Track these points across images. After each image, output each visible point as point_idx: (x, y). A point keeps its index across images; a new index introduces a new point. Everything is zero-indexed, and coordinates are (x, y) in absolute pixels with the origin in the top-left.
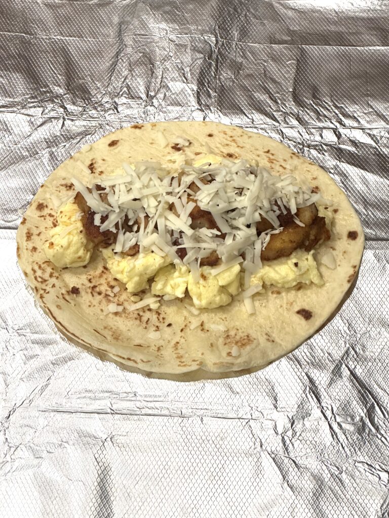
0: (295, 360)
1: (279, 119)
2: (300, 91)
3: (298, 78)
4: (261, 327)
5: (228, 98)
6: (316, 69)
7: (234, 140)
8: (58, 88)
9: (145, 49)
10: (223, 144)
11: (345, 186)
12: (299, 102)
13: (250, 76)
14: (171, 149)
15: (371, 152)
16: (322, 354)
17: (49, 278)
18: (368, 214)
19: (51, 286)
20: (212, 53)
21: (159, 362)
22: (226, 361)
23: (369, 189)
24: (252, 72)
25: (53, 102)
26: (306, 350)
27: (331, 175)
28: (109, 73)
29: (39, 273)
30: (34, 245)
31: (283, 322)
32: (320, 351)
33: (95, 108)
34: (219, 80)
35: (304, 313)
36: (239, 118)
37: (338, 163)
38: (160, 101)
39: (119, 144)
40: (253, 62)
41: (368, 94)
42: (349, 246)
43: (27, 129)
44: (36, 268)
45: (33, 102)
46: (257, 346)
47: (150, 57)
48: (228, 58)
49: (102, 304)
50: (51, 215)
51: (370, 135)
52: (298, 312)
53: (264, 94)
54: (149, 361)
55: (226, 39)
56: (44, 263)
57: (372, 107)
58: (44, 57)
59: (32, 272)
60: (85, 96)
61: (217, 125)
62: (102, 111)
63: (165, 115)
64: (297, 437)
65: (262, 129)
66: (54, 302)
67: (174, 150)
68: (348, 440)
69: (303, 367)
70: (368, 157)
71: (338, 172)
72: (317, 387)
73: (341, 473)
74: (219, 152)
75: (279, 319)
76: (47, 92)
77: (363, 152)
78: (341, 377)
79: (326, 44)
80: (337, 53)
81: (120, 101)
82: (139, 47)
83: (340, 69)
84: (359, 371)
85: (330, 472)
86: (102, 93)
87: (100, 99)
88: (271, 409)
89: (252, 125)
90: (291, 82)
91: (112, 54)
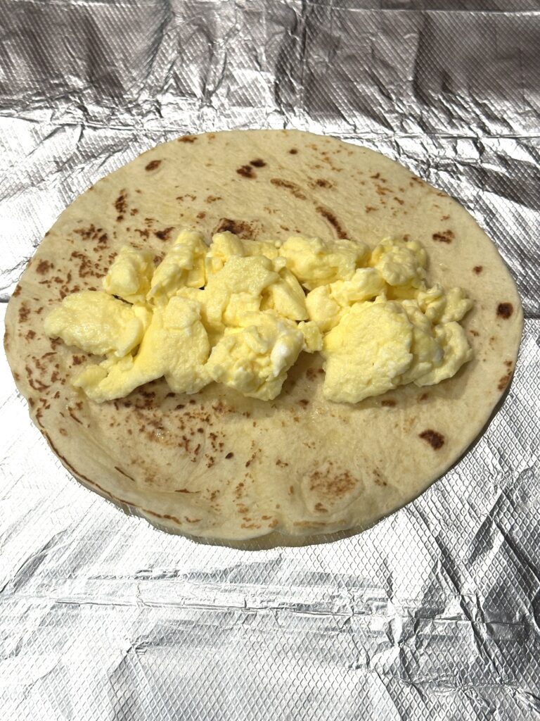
0: (418, 515)
1: (392, 125)
2: (423, 79)
4: (366, 460)
5: (320, 93)
6: (446, 45)
7: (327, 159)
8: (77, 79)
9: (201, 19)
10: (311, 165)
11: (491, 228)
12: (423, 99)
13: (351, 58)
14: (236, 174)
15: (529, 175)
16: (460, 506)
17: (51, 383)
18: (527, 273)
19: (54, 395)
20: (296, 24)
21: (214, 521)
22: (313, 520)
23: (527, 234)
24: (354, 52)
25: (68, 100)
26: (435, 499)
27: (470, 211)
28: (149, 56)
29: (36, 374)
30: (31, 328)
31: (399, 451)
32: (456, 500)
33: (129, 111)
34: (307, 66)
35: (431, 438)
36: (336, 123)
37: (481, 193)
38: (222, 99)
39: (161, 166)
40: (356, 37)
41: (522, 83)
42: (498, 329)
43: (28, 143)
44: (32, 365)
45: (38, 101)
46: (360, 493)
47: (209, 31)
48: (320, 31)
49: (130, 422)
50: (58, 280)
51: (527, 147)
52: (423, 436)
53: (372, 86)
54: (197, 521)
55: (317, 2)
56: (44, 357)
57: (529, 104)
58: (59, 34)
59: (27, 373)
60: (114, 92)
61: (303, 136)
62: (138, 115)
63: (229, 120)
64: (423, 648)
65: (368, 140)
66: (57, 422)
67: (240, 175)
68: (503, 654)
69: (432, 527)
70: (524, 183)
71: (481, 207)
72: (453, 562)
73: (492, 712)
74: (306, 178)
75: (393, 446)
76: (61, 85)
77: (516, 174)
78: (490, 546)
79: (460, 9)
80: (477, 21)
81: (164, 99)
82: (194, 16)
83: (480, 46)
84: (517, 535)
85: (475, 709)
86: (139, 86)
87: (136, 96)
88: (383, 600)
89: (353, 135)
90: (410, 66)
91: (154, 27)
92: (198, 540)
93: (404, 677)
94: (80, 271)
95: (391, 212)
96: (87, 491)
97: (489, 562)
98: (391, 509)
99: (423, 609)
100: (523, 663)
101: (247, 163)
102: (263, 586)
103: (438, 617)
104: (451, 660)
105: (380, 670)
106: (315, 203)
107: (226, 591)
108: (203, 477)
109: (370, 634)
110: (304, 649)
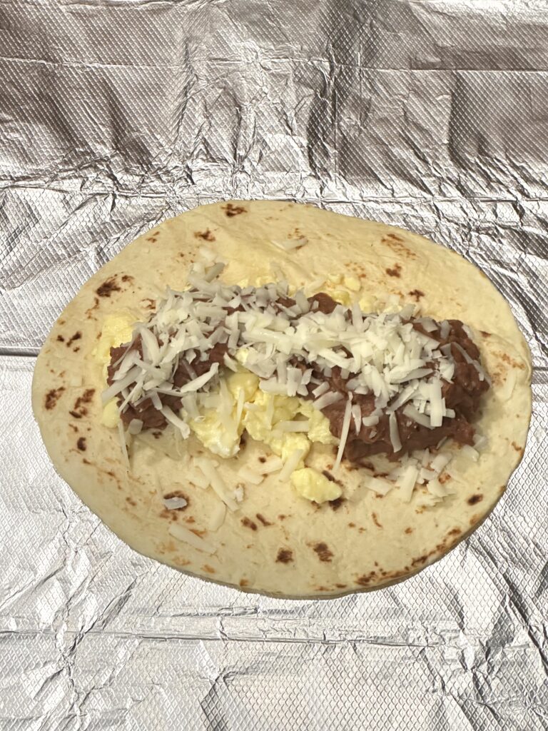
0: (486, 554)
1: (431, 189)
2: (459, 143)
3: (455, 123)
5: (354, 156)
6: (480, 106)
8: (103, 146)
9: (226, 82)
11: (535, 291)
12: (459, 162)
13: (384, 120)
16: (526, 545)
20: (325, 87)
24: (386, 114)
25: (96, 169)
28: (175, 121)
32: (522, 540)
33: (159, 177)
34: (339, 129)
36: (373, 188)
37: (523, 256)
38: (255, 164)
40: (387, 99)
43: (61, 213)
45: (66, 171)
47: (235, 94)
48: (350, 93)
53: (407, 149)
55: (344, 63)
58: (77, 98)
60: (142, 158)
62: (169, 182)
63: (264, 185)
64: (494, 673)
65: (407, 204)
69: (499, 565)
71: (524, 269)
72: (520, 596)
76: (86, 153)
79: (493, 68)
80: (510, 80)
81: (195, 165)
82: (218, 78)
83: (515, 106)
86: (167, 152)
87: (165, 163)
88: (456, 631)
89: (392, 199)
90: (445, 128)
91: (177, 91)
93: (478, 699)
99: (493, 639)
103: (507, 645)
104: (521, 682)
105: (455, 693)
109: (444, 662)
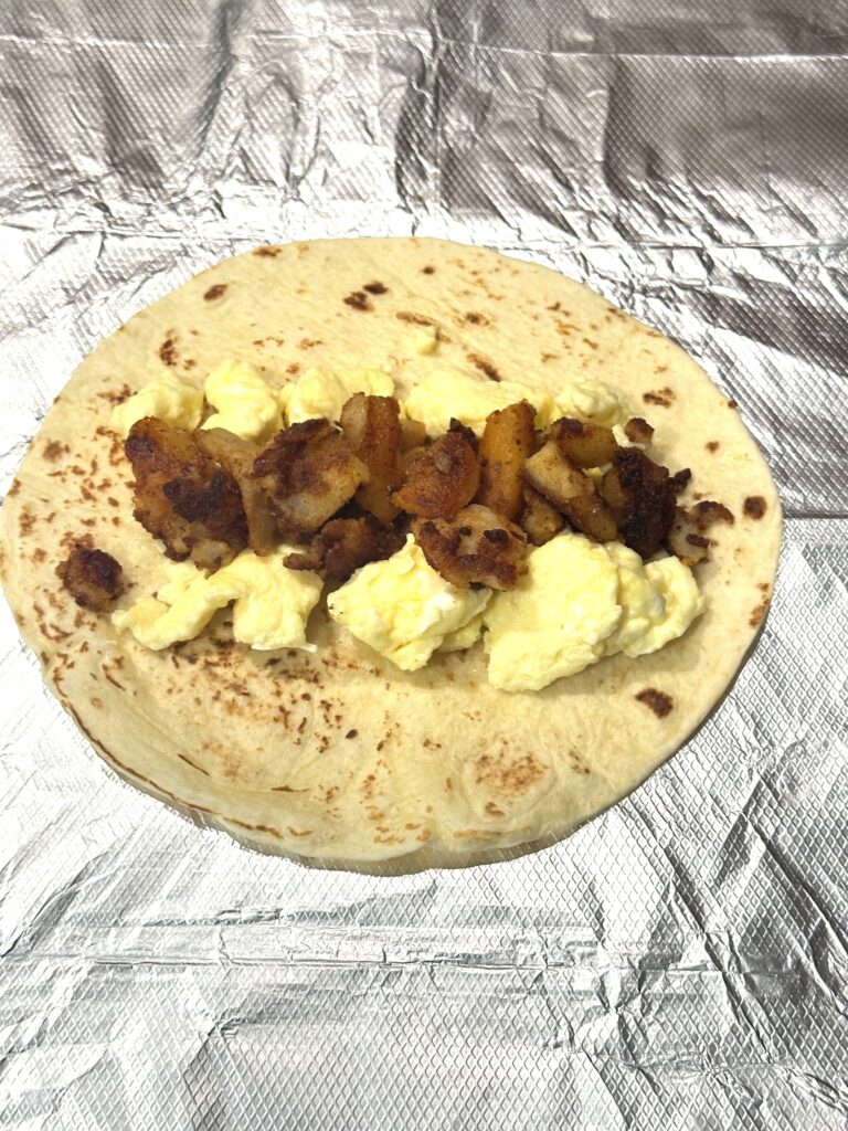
0: (638, 817)
1: (575, 228)
2: (619, 160)
3: (613, 131)
4: (557, 736)
5: (464, 179)
6: (650, 107)
7: (480, 281)
8: (91, 161)
9: (278, 66)
10: (456, 290)
11: (729, 384)
12: (619, 188)
13: (510, 126)
14: (343, 304)
15: (781, 302)
16: (699, 800)
17: (74, 629)
18: (784, 450)
19: (79, 647)
20: (424, 73)
21: (332, 832)
22: (483, 828)
23: (782, 391)
24: (512, 116)
25: (78, 194)
26: (662, 792)
27: (696, 358)
28: (201, 123)
29: (51, 616)
30: (39, 545)
31: (606, 721)
32: (693, 792)
33: (173, 207)
34: (443, 137)
35: (654, 700)
36: (490, 225)
37: (712, 330)
38: (316, 188)
39: (227, 293)
40: (515, 94)
41: (766, 166)
42: (746, 535)
43: (22, 263)
44: (44, 603)
45: (33, 198)
46: (551, 786)
47: (291, 84)
48: (460, 82)
49: (198, 685)
50: (77, 471)
51: (777, 261)
52: (641, 697)
53: (542, 168)
54: (308, 833)
55: (454, 37)
57: (777, 197)
58: (60, 90)
59: (35, 614)
60: (148, 178)
61: (442, 246)
62: (188, 214)
63: (328, 221)
64: (652, 1013)
65: (541, 252)
66: (85, 688)
67: (349, 307)
68: (770, 1019)
69: (659, 834)
70: (774, 314)
71: (713, 351)
72: (691, 884)
73: (757, 1105)
74: (449, 310)
75: (596, 714)
76: (67, 171)
77: (763, 301)
78: (745, 857)
79: (669, 52)
80: (694, 71)
81: (227, 188)
82: (267, 60)
83: (702, 108)
84: (785, 842)
85: (732, 1101)
86: (186, 169)
87: (183, 186)
88: (591, 944)
89: (518, 244)
90: (599, 139)
91: (208, 79)
92: (307, 862)
93: (626, 1058)
94: (111, 457)
95: (580, 361)
96: (135, 793)
97: (744, 883)
98: (597, 808)
99: (650, 956)
100: (800, 1031)
101: (359, 289)
102: (410, 929)
103: (672, 966)
104: (694, 1029)
105: (590, 1049)
106: (465, 348)
107: (355, 938)
108: (313, 766)
109: (572, 995)
110: (475, 1021)
